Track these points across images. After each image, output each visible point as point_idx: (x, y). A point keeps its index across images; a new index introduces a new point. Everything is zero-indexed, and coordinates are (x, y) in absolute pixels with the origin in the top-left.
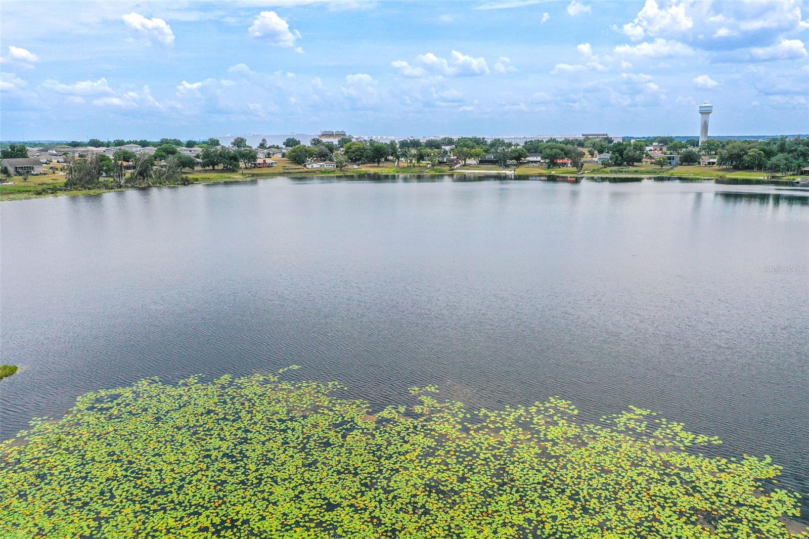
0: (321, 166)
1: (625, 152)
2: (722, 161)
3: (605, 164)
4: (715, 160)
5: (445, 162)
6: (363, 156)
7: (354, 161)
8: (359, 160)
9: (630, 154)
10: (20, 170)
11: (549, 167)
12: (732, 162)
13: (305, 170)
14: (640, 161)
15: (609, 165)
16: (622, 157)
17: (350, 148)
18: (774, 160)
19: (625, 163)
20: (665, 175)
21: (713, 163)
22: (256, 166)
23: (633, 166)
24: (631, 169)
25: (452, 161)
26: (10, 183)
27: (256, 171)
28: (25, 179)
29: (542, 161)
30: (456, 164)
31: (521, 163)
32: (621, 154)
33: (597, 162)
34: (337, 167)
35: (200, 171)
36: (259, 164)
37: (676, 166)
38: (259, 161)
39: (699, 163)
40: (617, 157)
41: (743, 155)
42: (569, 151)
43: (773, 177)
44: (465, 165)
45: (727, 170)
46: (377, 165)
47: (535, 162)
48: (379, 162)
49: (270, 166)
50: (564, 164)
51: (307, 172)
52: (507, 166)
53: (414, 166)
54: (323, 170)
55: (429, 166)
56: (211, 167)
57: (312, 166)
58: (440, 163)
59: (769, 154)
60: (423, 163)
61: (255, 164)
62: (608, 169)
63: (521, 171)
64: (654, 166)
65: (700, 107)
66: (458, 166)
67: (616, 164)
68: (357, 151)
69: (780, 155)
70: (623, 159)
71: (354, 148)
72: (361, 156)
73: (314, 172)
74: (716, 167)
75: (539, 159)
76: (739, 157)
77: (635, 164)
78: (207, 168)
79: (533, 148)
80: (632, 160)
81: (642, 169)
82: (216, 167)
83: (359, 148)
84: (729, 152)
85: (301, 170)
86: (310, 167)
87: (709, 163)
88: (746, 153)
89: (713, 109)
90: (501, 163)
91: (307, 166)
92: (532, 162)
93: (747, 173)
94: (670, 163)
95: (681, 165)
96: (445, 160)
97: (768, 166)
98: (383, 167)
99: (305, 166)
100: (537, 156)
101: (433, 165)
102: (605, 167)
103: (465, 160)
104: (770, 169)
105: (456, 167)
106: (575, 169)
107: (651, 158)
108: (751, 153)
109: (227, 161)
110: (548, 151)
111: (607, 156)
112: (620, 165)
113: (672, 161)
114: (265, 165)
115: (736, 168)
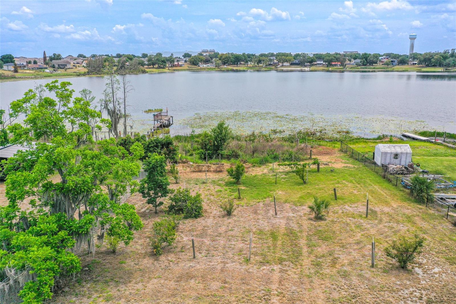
0: (208, 66)
1: (368, 58)
2: (420, 63)
3: (358, 65)
4: (416, 62)
5: (272, 65)
6: (229, 61)
7: (224, 64)
8: (226, 63)
9: (371, 59)
10: (61, 66)
11: (328, 66)
12: (425, 63)
13: (199, 68)
14: (376, 63)
15: (360, 65)
16: (367, 61)
17: (222, 57)
18: (447, 61)
19: (368, 64)
20: (389, 69)
21: (416, 64)
22: (174, 66)
23: (372, 66)
24: (371, 67)
25: (276, 63)
26: (59, 72)
27: (175, 68)
28: (66, 70)
29: (324, 63)
30: (278, 65)
31: (313, 65)
32: (366, 60)
33: (353, 64)
34: (216, 66)
35: (147, 68)
36: (176, 65)
37: (396, 65)
38: (176, 63)
39: (408, 64)
40: (364, 61)
41: (432, 58)
42: (338, 58)
43: (446, 69)
44: (283, 66)
45: (423, 67)
46: (236, 66)
47: (320, 64)
48: (237, 64)
49: (181, 66)
50: (335, 65)
51: (201, 69)
52: (306, 66)
53: (256, 66)
54: (209, 68)
55: (264, 66)
56: (152, 66)
57: (203, 66)
58: (270, 65)
59: (445, 58)
60: (260, 65)
61: (173, 65)
62: (360, 67)
63: (313, 68)
64: (383, 66)
65: (410, 35)
66: (279, 66)
67: (363, 65)
68: (225, 58)
69: (451, 59)
70: (368, 63)
71: (223, 57)
72: (228, 61)
73: (204, 69)
74: (417, 65)
75: (322, 62)
76: (429, 60)
77: (374, 64)
78: (150, 67)
79: (319, 57)
80: (372, 63)
81: (377, 67)
82: (154, 66)
83: (227, 57)
84: (424, 57)
85: (197, 68)
86: (202, 66)
87: (413, 64)
88: (433, 58)
89: (417, 36)
90: (302, 64)
91: (200, 66)
92: (318, 64)
93: (433, 68)
94: (392, 64)
95: (398, 65)
96: (272, 63)
97: (444, 64)
98: (239, 67)
99: (199, 66)
100: (321, 61)
101: (266, 66)
102: (358, 66)
103: (283, 63)
104: (445, 66)
105: (278, 66)
106: (342, 67)
107: (382, 62)
108: (435, 57)
109: (160, 63)
110: (327, 58)
111: (358, 61)
112: (365, 65)
113: (393, 63)
114: (178, 65)
115: (428, 66)
